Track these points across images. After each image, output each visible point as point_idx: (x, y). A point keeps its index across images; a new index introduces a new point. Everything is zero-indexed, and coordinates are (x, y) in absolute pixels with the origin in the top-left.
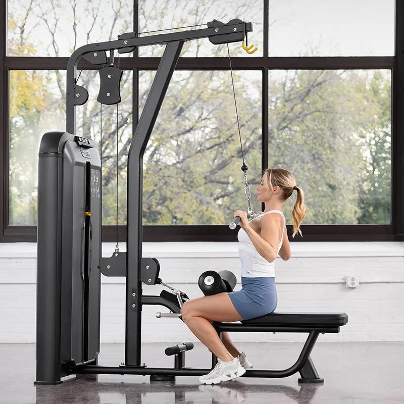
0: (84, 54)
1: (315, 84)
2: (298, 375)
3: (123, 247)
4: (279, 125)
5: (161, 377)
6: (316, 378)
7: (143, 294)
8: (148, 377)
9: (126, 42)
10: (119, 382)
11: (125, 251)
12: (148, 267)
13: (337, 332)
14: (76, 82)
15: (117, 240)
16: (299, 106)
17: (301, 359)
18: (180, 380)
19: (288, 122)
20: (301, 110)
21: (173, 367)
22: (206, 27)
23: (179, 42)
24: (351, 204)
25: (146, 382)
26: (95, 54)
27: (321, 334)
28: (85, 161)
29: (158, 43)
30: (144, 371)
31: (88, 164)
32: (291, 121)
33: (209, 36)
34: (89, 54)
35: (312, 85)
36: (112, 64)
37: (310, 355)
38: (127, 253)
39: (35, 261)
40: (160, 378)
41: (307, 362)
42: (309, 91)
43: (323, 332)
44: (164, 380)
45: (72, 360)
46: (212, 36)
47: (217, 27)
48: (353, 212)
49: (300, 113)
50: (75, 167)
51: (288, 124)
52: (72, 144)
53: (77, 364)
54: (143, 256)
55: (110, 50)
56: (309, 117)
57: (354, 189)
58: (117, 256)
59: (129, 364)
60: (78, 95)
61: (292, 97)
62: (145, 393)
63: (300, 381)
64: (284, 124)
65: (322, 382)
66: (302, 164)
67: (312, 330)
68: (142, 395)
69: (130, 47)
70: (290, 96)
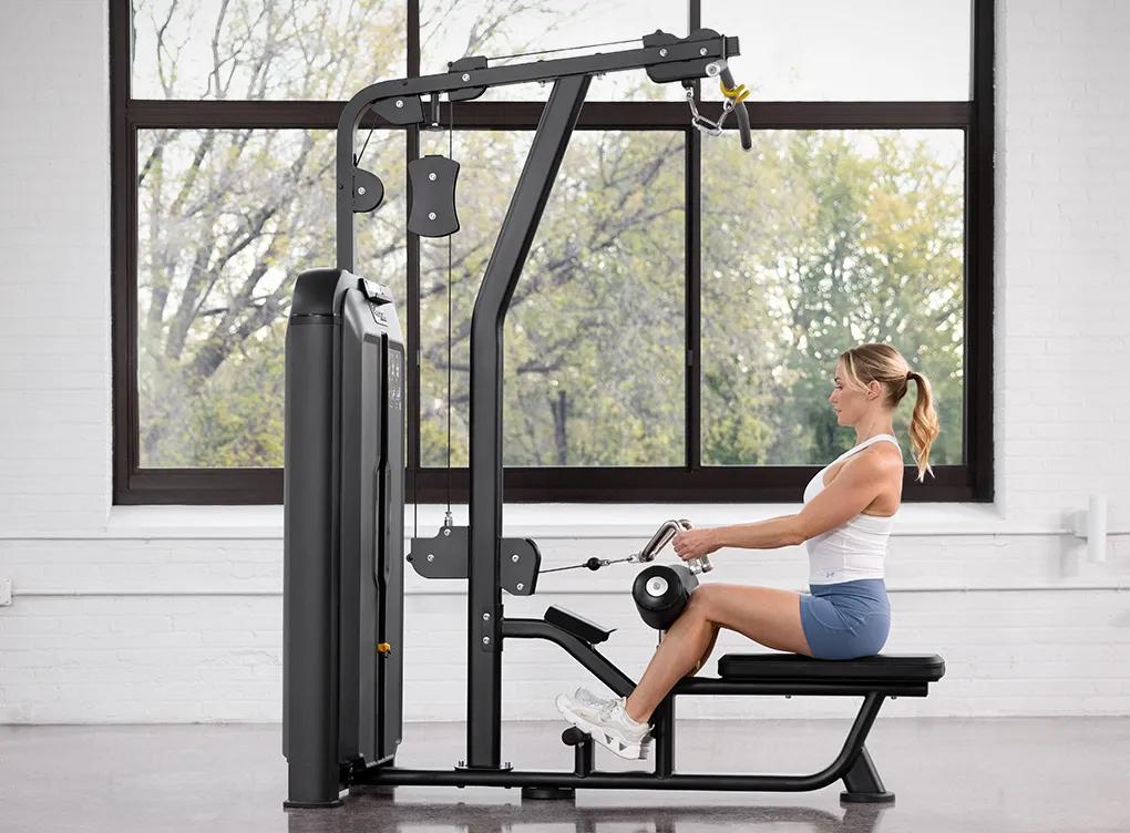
0: (374, 102)
1: (672, 148)
2: (839, 786)
3: (460, 515)
4: (594, 238)
5: (545, 791)
6: (878, 792)
7: (506, 616)
8: (517, 791)
9: (466, 77)
10: (455, 802)
11: (467, 524)
12: (515, 558)
13: (924, 694)
14: (356, 164)
15: (448, 499)
16: (639, 196)
17: (848, 752)
18: (585, 798)
19: (615, 232)
20: (641, 205)
21: (572, 771)
22: (640, 45)
23: (581, 77)
24: (755, 417)
25: (513, 804)
26: (400, 104)
27: (888, 698)
28: (377, 331)
29: (535, 80)
30: (508, 779)
31: (385, 337)
32: (621, 228)
33: (646, 66)
34: (385, 101)
35: (667, 150)
36: (436, 124)
37: (866, 742)
38: (471, 528)
39: (281, 545)
40: (543, 794)
41: (860, 759)
42: (660, 162)
43: (894, 694)
44: (552, 798)
45: (361, 755)
46: (653, 65)
47: (664, 46)
48: (758, 434)
49: (640, 211)
50: (365, 345)
51: (613, 238)
52: (356, 295)
53: (368, 765)
54: (505, 534)
55: (431, 93)
56: (659, 221)
57: (761, 383)
58: (449, 532)
59: (475, 763)
60: (361, 191)
61: (619, 175)
62: (510, 824)
63: (844, 798)
64: (604, 237)
65: (891, 799)
66: (647, 328)
67: (870, 691)
68: (504, 829)
69: (475, 87)
70: (615, 172)
